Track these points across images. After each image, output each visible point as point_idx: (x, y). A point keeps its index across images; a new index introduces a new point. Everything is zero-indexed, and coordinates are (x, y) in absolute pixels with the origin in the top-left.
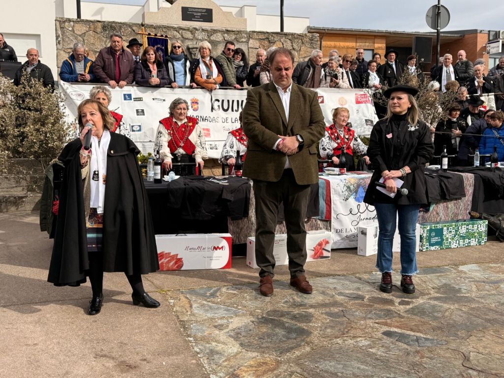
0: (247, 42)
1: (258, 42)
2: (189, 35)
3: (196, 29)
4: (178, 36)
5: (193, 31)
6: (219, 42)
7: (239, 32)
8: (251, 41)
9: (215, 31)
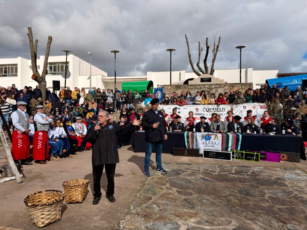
0: (224, 87)
1: (228, 87)
2: (203, 87)
3: (205, 85)
4: (199, 87)
5: (204, 85)
6: (213, 88)
7: (221, 84)
8: (225, 87)
9: (212, 85)
